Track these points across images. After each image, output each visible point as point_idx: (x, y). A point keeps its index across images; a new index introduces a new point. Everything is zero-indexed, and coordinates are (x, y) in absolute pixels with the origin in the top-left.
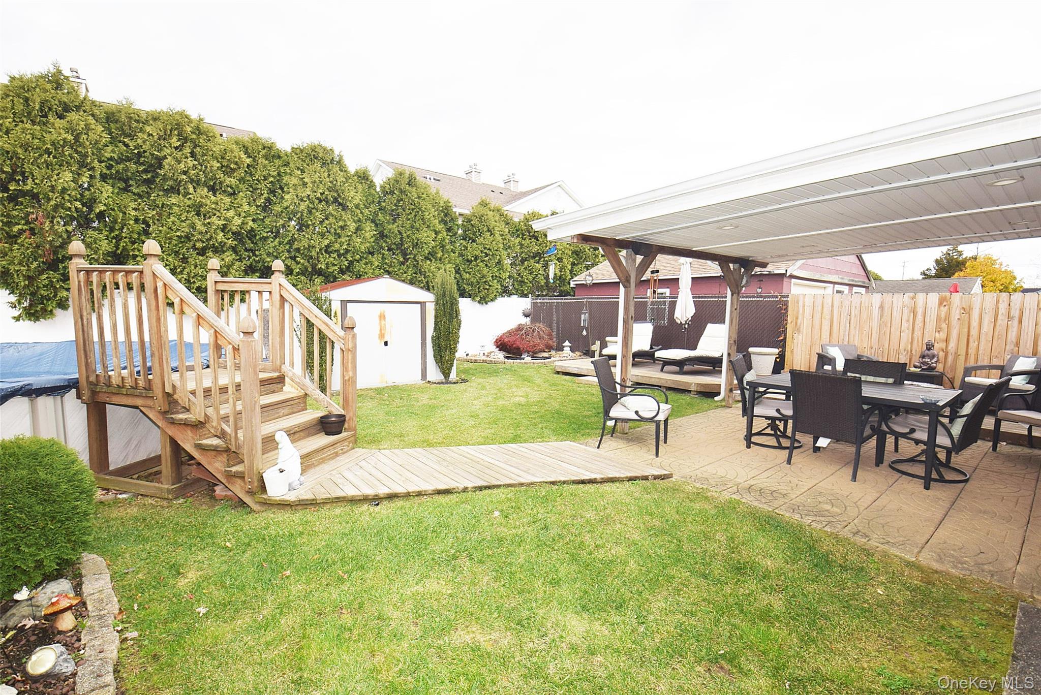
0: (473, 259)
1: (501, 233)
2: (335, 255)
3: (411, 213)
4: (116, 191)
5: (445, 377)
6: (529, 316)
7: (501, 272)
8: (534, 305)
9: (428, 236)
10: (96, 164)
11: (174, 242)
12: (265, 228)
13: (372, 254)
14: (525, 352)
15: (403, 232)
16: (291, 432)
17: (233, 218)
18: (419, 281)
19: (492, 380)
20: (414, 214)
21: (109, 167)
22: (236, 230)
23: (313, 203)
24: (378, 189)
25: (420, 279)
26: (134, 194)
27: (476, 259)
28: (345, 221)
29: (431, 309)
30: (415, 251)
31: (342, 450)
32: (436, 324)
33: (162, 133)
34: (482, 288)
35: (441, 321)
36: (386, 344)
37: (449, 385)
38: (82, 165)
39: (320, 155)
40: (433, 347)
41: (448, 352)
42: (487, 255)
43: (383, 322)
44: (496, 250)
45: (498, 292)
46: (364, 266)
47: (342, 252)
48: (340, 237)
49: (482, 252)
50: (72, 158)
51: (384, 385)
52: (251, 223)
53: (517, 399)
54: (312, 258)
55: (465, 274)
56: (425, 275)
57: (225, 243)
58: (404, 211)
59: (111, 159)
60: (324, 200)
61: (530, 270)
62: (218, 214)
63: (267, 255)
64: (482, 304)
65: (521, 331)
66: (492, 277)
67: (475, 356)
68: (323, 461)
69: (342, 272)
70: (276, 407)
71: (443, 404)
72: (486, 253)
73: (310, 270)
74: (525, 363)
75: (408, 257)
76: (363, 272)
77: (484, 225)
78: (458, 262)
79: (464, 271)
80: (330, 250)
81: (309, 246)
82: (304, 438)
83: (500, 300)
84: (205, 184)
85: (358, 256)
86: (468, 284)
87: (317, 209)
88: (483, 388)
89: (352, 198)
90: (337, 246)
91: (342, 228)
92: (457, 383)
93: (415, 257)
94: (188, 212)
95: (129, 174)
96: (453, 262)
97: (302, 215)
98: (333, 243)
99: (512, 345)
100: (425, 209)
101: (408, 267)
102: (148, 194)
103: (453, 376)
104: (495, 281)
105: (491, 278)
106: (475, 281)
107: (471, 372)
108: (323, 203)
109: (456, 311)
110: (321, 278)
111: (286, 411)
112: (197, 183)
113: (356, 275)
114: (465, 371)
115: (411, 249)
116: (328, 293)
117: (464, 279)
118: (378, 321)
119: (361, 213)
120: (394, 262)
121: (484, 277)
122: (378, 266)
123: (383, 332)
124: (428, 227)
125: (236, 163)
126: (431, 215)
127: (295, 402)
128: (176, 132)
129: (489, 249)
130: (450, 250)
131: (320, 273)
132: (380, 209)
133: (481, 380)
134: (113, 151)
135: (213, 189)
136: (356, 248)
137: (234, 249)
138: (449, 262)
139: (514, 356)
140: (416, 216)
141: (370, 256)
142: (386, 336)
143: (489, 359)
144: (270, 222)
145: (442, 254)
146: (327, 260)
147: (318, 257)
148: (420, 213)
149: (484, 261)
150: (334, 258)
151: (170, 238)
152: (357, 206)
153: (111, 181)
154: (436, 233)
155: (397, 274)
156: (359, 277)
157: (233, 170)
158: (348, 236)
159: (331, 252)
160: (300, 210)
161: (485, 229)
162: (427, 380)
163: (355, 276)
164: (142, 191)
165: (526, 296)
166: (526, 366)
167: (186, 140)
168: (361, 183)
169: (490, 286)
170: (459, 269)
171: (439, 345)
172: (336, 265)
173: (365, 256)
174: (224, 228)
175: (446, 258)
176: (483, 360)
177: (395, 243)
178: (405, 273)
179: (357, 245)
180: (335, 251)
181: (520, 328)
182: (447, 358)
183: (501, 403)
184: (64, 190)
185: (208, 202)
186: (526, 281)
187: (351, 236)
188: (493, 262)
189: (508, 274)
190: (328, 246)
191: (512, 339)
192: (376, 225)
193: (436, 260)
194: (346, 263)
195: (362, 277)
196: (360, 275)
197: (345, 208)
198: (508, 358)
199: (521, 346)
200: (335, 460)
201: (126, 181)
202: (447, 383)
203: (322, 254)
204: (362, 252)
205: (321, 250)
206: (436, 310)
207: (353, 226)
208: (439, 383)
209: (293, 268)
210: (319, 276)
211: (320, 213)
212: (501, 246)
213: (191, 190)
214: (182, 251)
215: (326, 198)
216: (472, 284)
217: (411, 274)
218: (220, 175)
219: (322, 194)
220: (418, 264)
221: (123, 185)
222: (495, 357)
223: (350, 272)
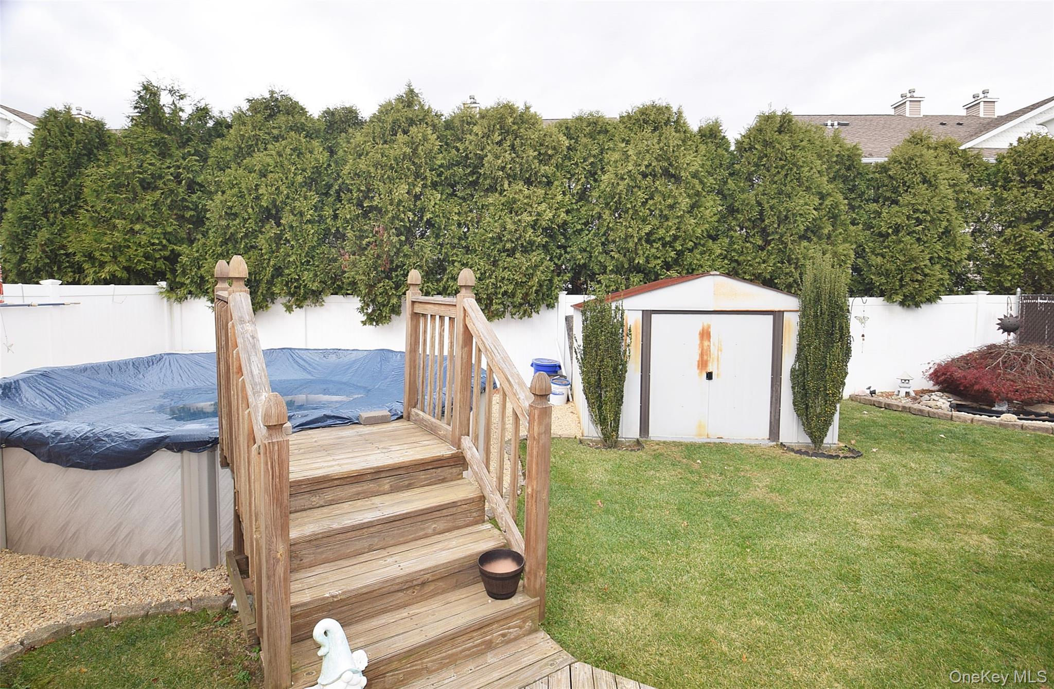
0: (890, 231)
1: (952, 182)
2: (659, 245)
3: (778, 172)
4: (444, 197)
5: (814, 442)
6: (1014, 330)
7: (951, 249)
8: (1027, 309)
9: (806, 204)
10: (428, 173)
11: (487, 245)
12: (580, 219)
13: (714, 238)
14: (1002, 400)
15: (765, 202)
16: (415, 583)
17: (545, 211)
18: (787, 274)
19: (914, 460)
20: (784, 173)
21: (439, 175)
22: (547, 226)
23: (635, 180)
24: (733, 148)
25: (788, 270)
26: (460, 198)
27: (897, 230)
28: (675, 197)
29: (792, 323)
30: (782, 229)
31: (504, 635)
32: (800, 349)
33: (486, 131)
34: (907, 279)
35: (809, 346)
36: (709, 376)
37: (819, 459)
38: (417, 175)
39: (652, 118)
40: (793, 388)
41: (820, 400)
42: (919, 222)
43: (706, 343)
44: (940, 212)
45: (943, 285)
46: (699, 256)
47: (668, 239)
48: (667, 219)
49: (908, 217)
50: (409, 170)
51: (702, 440)
52: (563, 215)
53: (973, 540)
54: (629, 251)
55: (873, 257)
56: (796, 264)
57: (535, 241)
58: (768, 171)
59: (441, 166)
60: (651, 175)
61: (1017, 244)
62: (530, 209)
63: (580, 250)
64: (909, 306)
65: (994, 358)
66: (931, 259)
67: (889, 395)
68: (452, 661)
69: (667, 266)
70: (420, 518)
71: (791, 510)
72: (917, 219)
73: (626, 266)
74: (1001, 425)
75: (769, 238)
76: (696, 265)
77: (915, 173)
78: (862, 239)
79: (873, 252)
80: (652, 238)
81: (627, 236)
82: (444, 591)
83: (947, 300)
84: (521, 178)
85: (691, 243)
86: (880, 275)
87: (639, 187)
88: (891, 482)
89: (687, 164)
90: (661, 232)
91: (671, 207)
92: (838, 456)
93: (782, 236)
94: (502, 210)
95: (456, 178)
96: (853, 240)
97: (620, 198)
98: (658, 228)
99: (973, 385)
100: (804, 162)
101: (770, 254)
102: (472, 196)
103: (832, 437)
104: (938, 267)
105: (927, 262)
106: (893, 268)
107: (873, 430)
108: (649, 179)
109: (841, 328)
110: (641, 276)
111: (441, 525)
112: (512, 178)
113: (687, 270)
114: (862, 429)
115: (776, 226)
116: (620, 302)
117: (870, 266)
118: (698, 342)
119: (701, 182)
120: (747, 248)
121: (912, 259)
122: (721, 254)
123: (705, 357)
124: (808, 189)
125: (554, 148)
126: (814, 170)
127: (459, 510)
128: (498, 126)
129: (925, 212)
130: (848, 222)
131: (638, 269)
132: (731, 175)
133: (888, 458)
134: (444, 158)
135: (528, 182)
136: (688, 233)
137: (545, 247)
138: (845, 241)
139: (975, 405)
140: (786, 175)
141: (711, 241)
142: (710, 364)
143: (916, 406)
144: (586, 211)
145: (831, 228)
146: (647, 252)
147: (636, 249)
148: (795, 170)
149: (914, 232)
150: (657, 248)
151: (484, 241)
152: (695, 175)
153: (441, 188)
154: (822, 197)
155: (751, 265)
156: (691, 273)
157: (551, 156)
158: (678, 217)
159: (654, 241)
160: (618, 191)
161: (918, 178)
162: (781, 441)
163: (685, 272)
164: (467, 194)
165: (1009, 291)
166: (1003, 431)
167: (508, 132)
168: (706, 143)
169: (926, 275)
170: (864, 250)
171: (804, 386)
172: (659, 258)
173: (702, 242)
174: (534, 226)
175: (840, 234)
176: (904, 407)
177: (749, 220)
178: (764, 262)
179: (690, 228)
180: (659, 239)
181: (991, 352)
182: (818, 410)
183: (927, 542)
184: (400, 201)
185: (521, 198)
186: (1007, 263)
187: (682, 217)
188: (934, 233)
189: (967, 251)
190: (649, 234)
191: (971, 374)
192: (724, 197)
193: (820, 238)
194: (673, 254)
195: (695, 272)
196: (693, 270)
197: (677, 179)
198: (959, 408)
199: (993, 390)
200: (480, 661)
201: (453, 186)
202: (816, 455)
203: (642, 245)
204: (697, 238)
205: (640, 240)
206: (802, 326)
207: (685, 203)
208: (799, 452)
209: (607, 265)
210: (638, 273)
211: (642, 191)
212: (952, 204)
213: (506, 186)
214: (493, 254)
215: (654, 170)
216: (887, 274)
217: (774, 264)
218: (535, 164)
219: (647, 167)
220: (785, 248)
221: (449, 191)
222: (932, 403)
223: (680, 266)
